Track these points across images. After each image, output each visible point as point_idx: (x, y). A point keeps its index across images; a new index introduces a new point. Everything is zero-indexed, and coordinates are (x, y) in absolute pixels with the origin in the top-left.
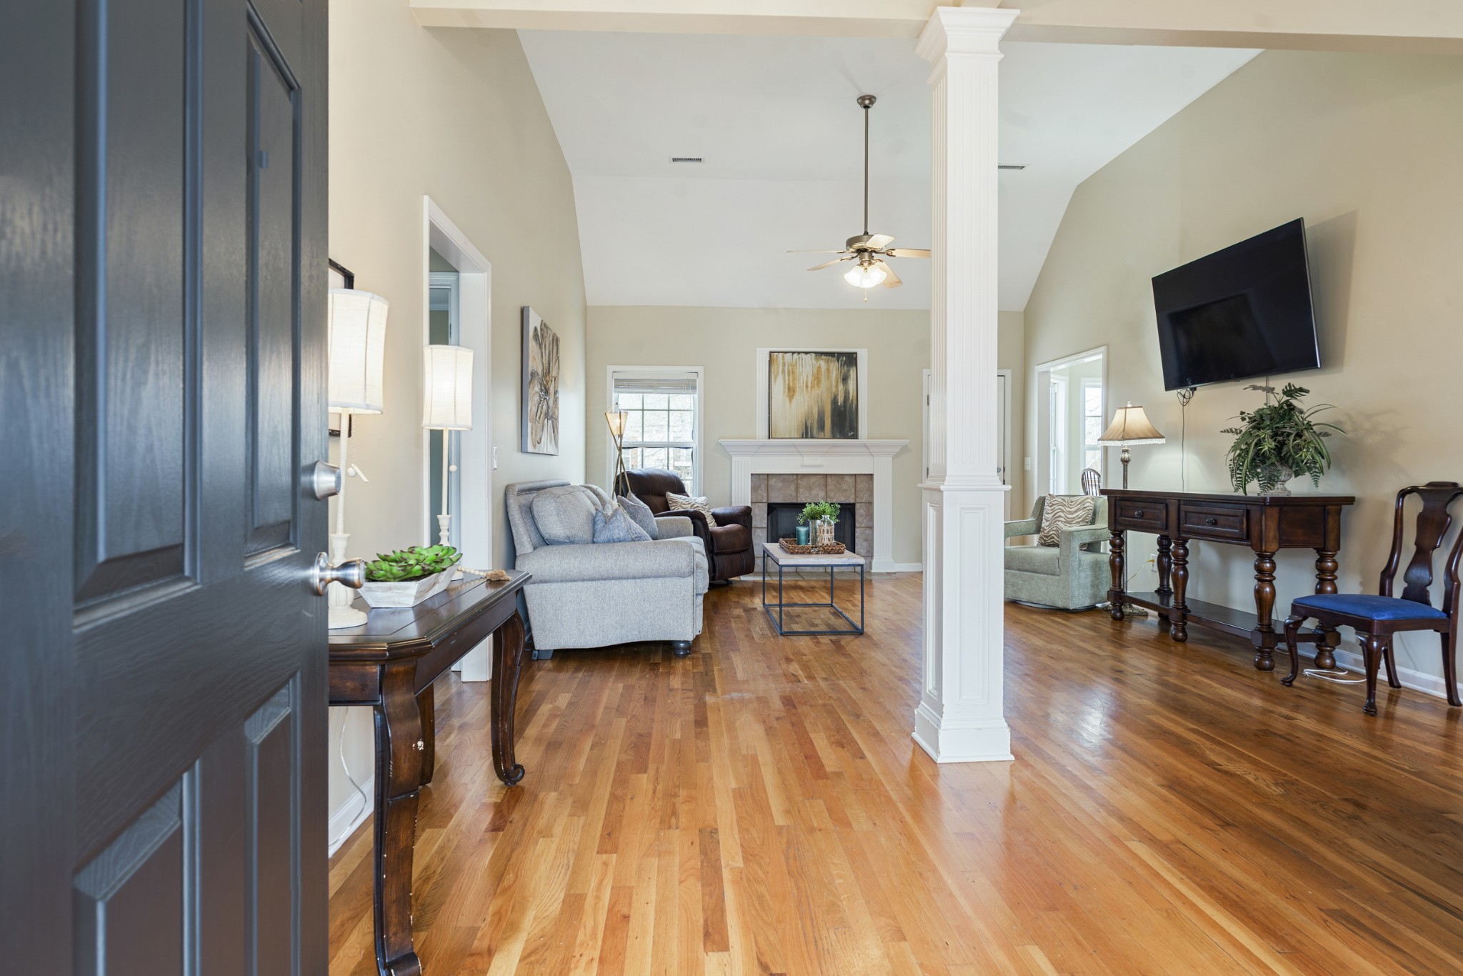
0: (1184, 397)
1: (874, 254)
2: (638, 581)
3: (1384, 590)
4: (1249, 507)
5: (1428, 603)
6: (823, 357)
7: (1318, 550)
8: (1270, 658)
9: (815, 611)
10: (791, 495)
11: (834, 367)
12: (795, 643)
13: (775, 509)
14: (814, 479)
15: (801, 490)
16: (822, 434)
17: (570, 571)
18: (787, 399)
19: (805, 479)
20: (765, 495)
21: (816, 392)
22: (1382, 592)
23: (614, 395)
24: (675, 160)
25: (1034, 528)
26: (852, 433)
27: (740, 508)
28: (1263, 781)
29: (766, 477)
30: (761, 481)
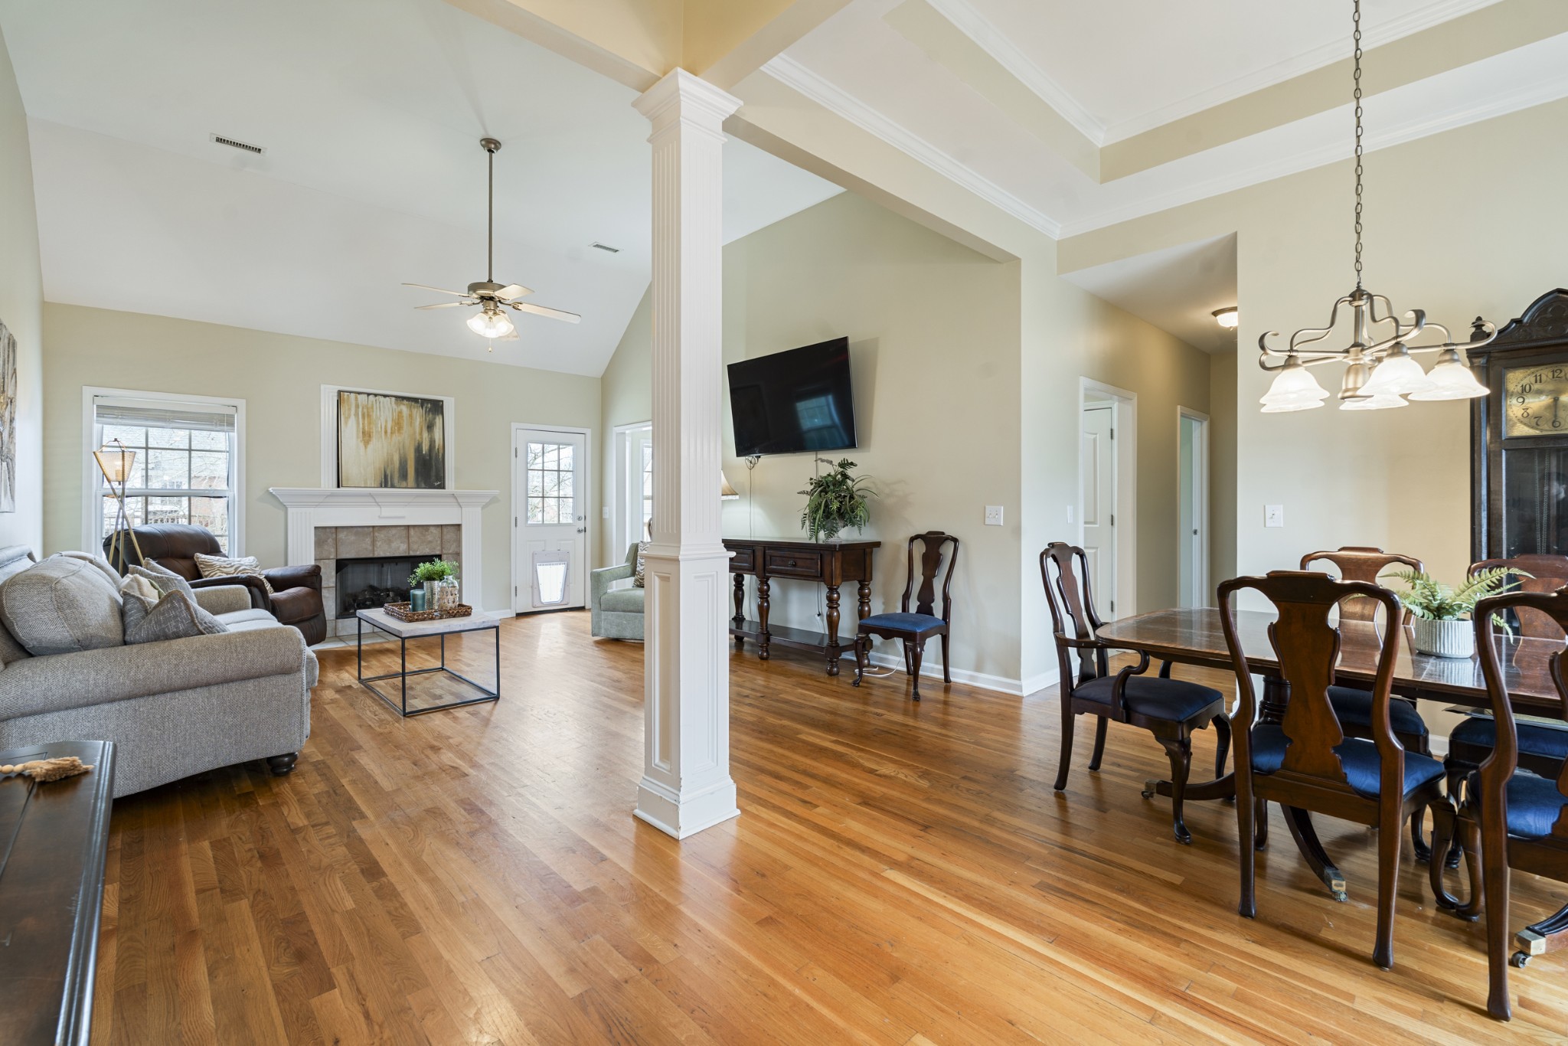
0: (751, 462)
1: (499, 304)
2: (214, 689)
3: (905, 608)
4: (822, 552)
5: (932, 615)
6: (405, 402)
7: (860, 582)
8: (837, 666)
9: (427, 679)
10: (366, 549)
11: (418, 414)
12: (429, 724)
13: (346, 565)
14: (394, 531)
15: (378, 544)
16: (404, 484)
17: (88, 692)
18: (362, 445)
19: (384, 532)
20: (333, 550)
21: (396, 438)
22: (904, 610)
23: (97, 426)
24: (219, 140)
25: (629, 571)
26: (439, 483)
27: (305, 568)
28: (912, 778)
29: (334, 530)
30: (324, 534)
